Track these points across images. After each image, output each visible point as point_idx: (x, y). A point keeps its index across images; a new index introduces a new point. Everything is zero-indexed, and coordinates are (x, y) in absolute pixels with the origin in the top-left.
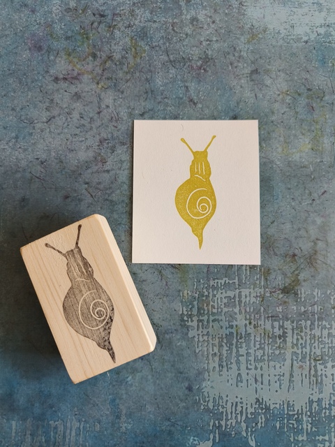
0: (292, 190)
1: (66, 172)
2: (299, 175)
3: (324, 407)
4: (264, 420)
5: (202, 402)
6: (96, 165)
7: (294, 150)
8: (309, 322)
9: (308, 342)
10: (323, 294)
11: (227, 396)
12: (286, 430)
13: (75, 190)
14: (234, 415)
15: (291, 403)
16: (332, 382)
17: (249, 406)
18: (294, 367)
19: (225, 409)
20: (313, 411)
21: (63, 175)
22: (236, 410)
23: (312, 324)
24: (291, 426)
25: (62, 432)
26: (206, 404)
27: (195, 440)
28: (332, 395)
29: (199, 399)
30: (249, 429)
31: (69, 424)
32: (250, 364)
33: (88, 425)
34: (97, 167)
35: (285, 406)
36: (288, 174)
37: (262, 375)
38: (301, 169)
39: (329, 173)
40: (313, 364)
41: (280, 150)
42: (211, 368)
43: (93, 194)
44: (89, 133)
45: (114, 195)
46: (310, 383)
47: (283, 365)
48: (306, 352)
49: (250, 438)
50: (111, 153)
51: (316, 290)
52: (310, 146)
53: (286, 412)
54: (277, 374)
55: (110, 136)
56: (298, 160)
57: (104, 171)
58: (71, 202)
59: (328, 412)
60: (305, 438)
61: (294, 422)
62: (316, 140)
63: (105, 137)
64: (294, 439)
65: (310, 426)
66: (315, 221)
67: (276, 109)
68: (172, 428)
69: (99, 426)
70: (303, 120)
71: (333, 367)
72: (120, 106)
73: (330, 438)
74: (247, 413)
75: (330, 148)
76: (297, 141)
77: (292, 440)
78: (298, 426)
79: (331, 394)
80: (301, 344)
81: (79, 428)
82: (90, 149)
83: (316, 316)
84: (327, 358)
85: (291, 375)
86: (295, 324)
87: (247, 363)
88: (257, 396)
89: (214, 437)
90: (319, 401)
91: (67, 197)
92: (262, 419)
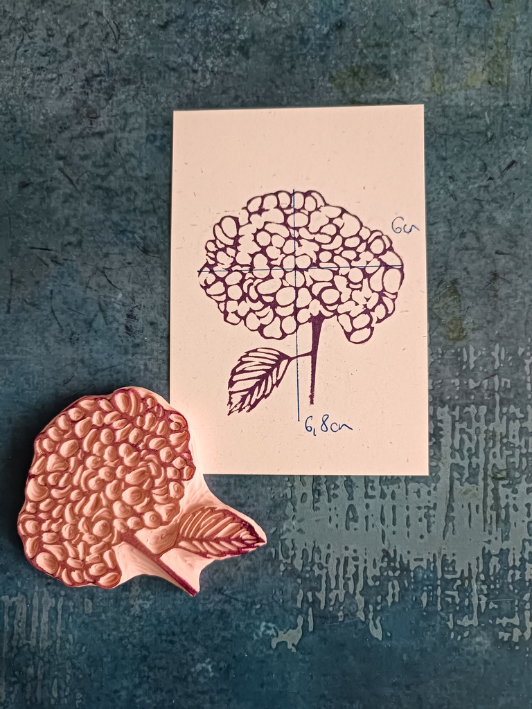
0: (449, 162)
1: (23, 139)
2: (463, 133)
3: (511, 564)
4: (397, 589)
5: (281, 557)
6: (79, 123)
7: (454, 85)
8: (484, 409)
9: (482, 445)
10: (509, 354)
11: (329, 547)
12: (439, 608)
13: (40, 172)
14: (341, 581)
15: (450, 559)
16: (527, 520)
17: (370, 565)
18: (455, 493)
19: (325, 571)
20: (491, 572)
21: (18, 143)
22: (345, 572)
23: (491, 411)
24: (450, 600)
25: (24, 616)
26: (289, 561)
27: (269, 628)
28: (527, 544)
29: (277, 552)
30: (371, 607)
31: (36, 602)
32: (373, 488)
33: (71, 604)
34: (80, 128)
35: (439, 564)
36: (441, 130)
37: (394, 508)
38: (467, 122)
39: (521, 126)
40: (492, 486)
41: (427, 85)
42: (298, 496)
43: (74, 179)
44: (65, 64)
45: (112, 178)
46: (485, 521)
47: (435, 489)
48: (478, 465)
49: (371, 623)
50: (107, 100)
51: (497, 347)
52: (484, 77)
53: (439, 575)
54: (422, 505)
55: (103, 68)
56: (462, 104)
57: (94, 134)
58: (33, 193)
59: (518, 573)
60: (475, 622)
61: (455, 594)
62: (495, 64)
63: (96, 72)
64: (455, 624)
65: (484, 599)
66: (494, 219)
67: (419, 7)
68: (227, 607)
69: (90, 604)
70: (471, 28)
71: (529, 490)
72: (122, 11)
73: (522, 621)
74: (366, 578)
75: (523, 79)
76: (459, 67)
77: (451, 627)
78: (462, 601)
79: (524, 540)
80: (469, 450)
81: (55, 609)
82: (68, 94)
83: (497, 397)
84: (517, 475)
85: (450, 508)
86: (457, 413)
87: (366, 487)
88: (385, 546)
89: (306, 622)
90: (503, 553)
91: (24, 185)
92: (394, 589)
